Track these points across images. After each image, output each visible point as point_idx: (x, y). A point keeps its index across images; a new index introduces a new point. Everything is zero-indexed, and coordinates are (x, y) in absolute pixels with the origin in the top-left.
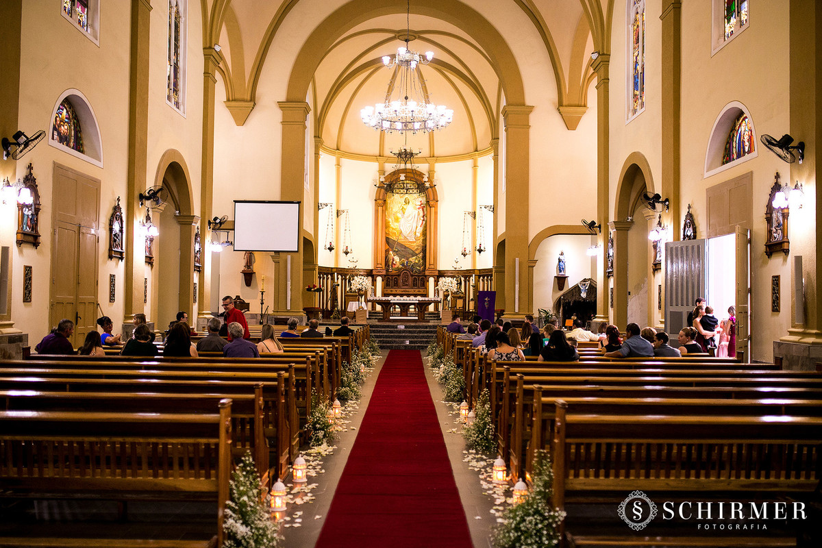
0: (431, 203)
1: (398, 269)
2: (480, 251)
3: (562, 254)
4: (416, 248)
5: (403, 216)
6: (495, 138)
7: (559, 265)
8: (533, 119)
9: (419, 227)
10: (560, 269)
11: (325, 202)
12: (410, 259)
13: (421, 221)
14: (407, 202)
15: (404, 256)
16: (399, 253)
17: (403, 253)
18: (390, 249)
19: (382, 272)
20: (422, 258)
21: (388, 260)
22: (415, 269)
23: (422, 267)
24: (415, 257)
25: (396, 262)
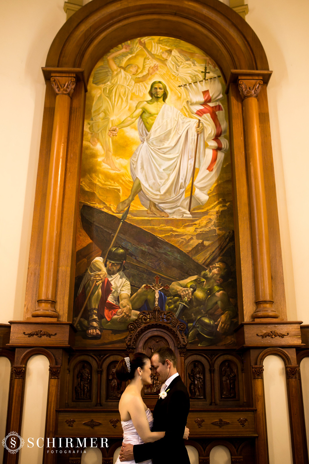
4: (195, 242)
5: (144, 138)
12: (175, 286)
13: (210, 153)
14: (158, 94)
15: (150, 274)
16: (130, 263)
17: (147, 263)
18: (95, 248)
19: (50, 335)
20: (221, 280)
21: (85, 289)
22: (194, 327)
23: (223, 318)
24: (195, 277)
25: (118, 299)
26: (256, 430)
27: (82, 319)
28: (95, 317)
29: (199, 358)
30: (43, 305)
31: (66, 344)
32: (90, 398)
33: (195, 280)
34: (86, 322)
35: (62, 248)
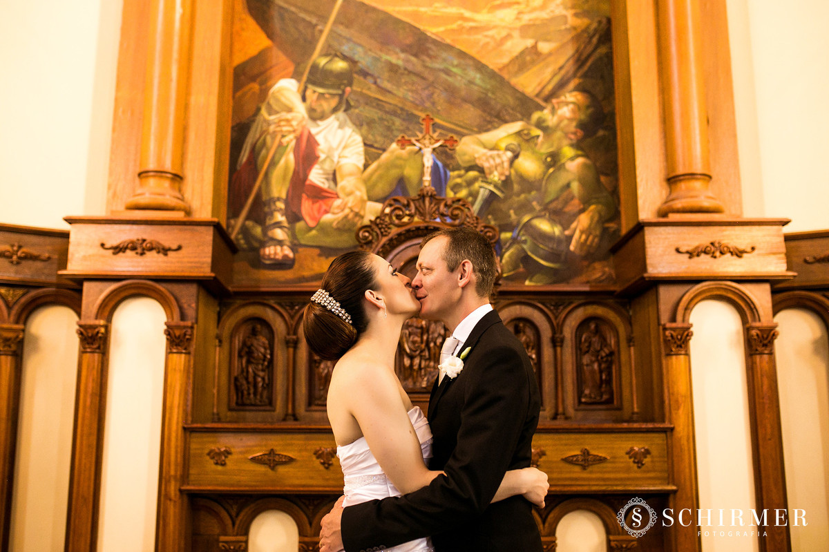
4: (517, 45)
15: (410, 118)
16: (362, 94)
17: (401, 92)
18: (279, 58)
19: (165, 251)
20: (580, 133)
21: (254, 153)
22: (514, 241)
23: (584, 221)
24: (517, 126)
25: (334, 177)
26: (671, 477)
27: (249, 223)
28: (279, 217)
29: (527, 311)
30: (152, 182)
31: (206, 271)
32: (271, 402)
33: (519, 134)
34: (258, 230)
35: (197, 52)
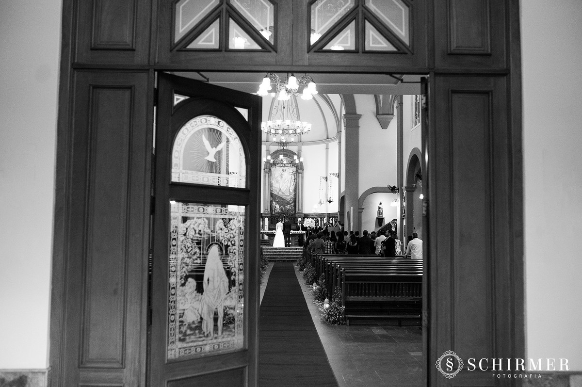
0: (300, 171)
1: (278, 213)
2: (330, 202)
3: (381, 204)
4: (290, 199)
5: (281, 180)
6: (339, 132)
7: (379, 210)
8: (361, 122)
9: (292, 186)
10: (380, 213)
11: (233, 171)
12: (286, 207)
13: (293, 183)
14: (284, 171)
15: (282, 205)
16: (279, 203)
20: (293, 206)
21: (272, 207)
22: (289, 213)
23: (293, 212)
25: (277, 209)
